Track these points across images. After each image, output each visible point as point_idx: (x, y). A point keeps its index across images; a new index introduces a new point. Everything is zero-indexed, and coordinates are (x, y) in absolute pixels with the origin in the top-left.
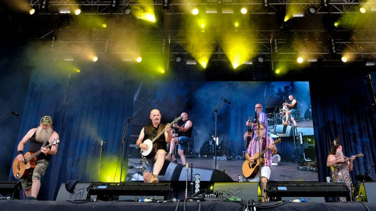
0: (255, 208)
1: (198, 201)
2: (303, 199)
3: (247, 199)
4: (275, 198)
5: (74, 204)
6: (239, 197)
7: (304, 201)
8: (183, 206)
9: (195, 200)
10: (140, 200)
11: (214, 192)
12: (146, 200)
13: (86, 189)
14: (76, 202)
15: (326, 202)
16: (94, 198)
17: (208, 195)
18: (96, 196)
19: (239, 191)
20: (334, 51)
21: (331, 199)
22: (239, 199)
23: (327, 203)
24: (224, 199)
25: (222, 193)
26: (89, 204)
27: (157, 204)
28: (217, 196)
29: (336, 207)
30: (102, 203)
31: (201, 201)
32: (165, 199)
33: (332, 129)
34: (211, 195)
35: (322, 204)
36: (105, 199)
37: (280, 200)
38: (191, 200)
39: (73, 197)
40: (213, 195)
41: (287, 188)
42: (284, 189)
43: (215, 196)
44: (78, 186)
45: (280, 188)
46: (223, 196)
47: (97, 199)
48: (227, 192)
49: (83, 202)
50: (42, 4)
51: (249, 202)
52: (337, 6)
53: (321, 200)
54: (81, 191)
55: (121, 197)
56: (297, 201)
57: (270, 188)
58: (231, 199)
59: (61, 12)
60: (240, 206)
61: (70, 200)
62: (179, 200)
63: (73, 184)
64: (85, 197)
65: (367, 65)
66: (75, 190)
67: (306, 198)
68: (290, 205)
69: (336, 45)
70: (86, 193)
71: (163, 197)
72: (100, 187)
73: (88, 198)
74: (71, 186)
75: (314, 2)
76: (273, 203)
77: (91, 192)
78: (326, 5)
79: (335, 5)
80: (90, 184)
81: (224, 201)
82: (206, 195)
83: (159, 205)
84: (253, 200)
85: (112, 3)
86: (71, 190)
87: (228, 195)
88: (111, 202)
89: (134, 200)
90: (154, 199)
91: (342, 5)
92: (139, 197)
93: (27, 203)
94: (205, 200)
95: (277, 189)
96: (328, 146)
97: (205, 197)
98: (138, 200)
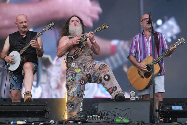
1: (79, 123)
3: (135, 120)
4: (170, 119)
6: (127, 119)
10: (12, 123)
11: (98, 112)
12: (19, 122)
17: (91, 117)
19: (128, 111)
22: (126, 121)
24: (110, 120)
25: (107, 114)
28: (101, 117)
31: (83, 123)
32: (41, 122)
34: (94, 116)
37: (176, 121)
38: (71, 122)
40: (96, 116)
41: (183, 107)
42: (180, 108)
43: (99, 117)
45: (175, 108)
46: (109, 117)
48: (113, 113)
57: (162, 107)
58: (118, 120)
62: (57, 122)
71: (38, 119)
81: (109, 122)
82: (88, 116)
84: (143, 122)
87: (114, 115)
89: (5, 122)
90: (28, 120)
92: (10, 119)
94: (87, 122)
95: (171, 108)
97: (87, 118)
98: (10, 123)
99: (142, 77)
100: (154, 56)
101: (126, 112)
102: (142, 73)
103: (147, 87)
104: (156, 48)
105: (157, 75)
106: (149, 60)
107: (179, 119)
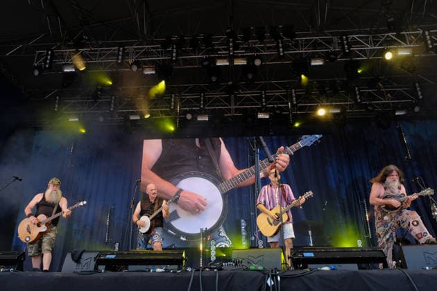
0: (279, 278)
1: (215, 270)
2: (333, 266)
3: (269, 268)
4: (301, 266)
5: (81, 276)
6: (260, 265)
7: (333, 269)
8: (199, 277)
9: (211, 269)
10: (151, 271)
11: (233, 260)
12: (159, 270)
13: (93, 259)
14: (83, 273)
15: (359, 269)
16: (102, 268)
17: (226, 264)
18: (104, 266)
19: (262, 257)
20: (359, 100)
21: (364, 265)
22: (260, 268)
23: (361, 271)
24: (244, 267)
25: (242, 261)
26: (96, 275)
27: (170, 275)
28: (236, 265)
29: (372, 275)
30: (111, 274)
31: (219, 270)
32: (179, 269)
33: (361, 186)
34: (229, 263)
35: (355, 273)
36: (114, 270)
37: (307, 267)
38: (207, 269)
39: (80, 268)
40: (231, 263)
41: (315, 254)
42: (312, 255)
43: (234, 264)
44: (85, 256)
45: (307, 255)
46: (243, 264)
47: (106, 269)
48: (247, 260)
49: (90, 273)
50: (46, 63)
51: (272, 271)
52: (360, 51)
53: (354, 267)
54: (87, 261)
55: (131, 268)
56: (326, 268)
57: (294, 254)
58: (252, 267)
59: (65, 71)
60: (262, 275)
61: (76, 271)
62: (194, 270)
63: (79, 253)
64: (92, 268)
65: (397, 114)
66: (82, 260)
67: (336, 265)
68: (318, 273)
69: (361, 94)
70: (93, 264)
71: (176, 267)
72: (108, 256)
73: (96, 268)
74: (77, 256)
75: (334, 48)
76: (299, 272)
77: (99, 262)
78: (347, 51)
79: (358, 50)
80: (98, 253)
81: (244, 269)
82: (224, 264)
83: (173, 275)
84: (276, 269)
85: (118, 59)
86: (77, 260)
87: (248, 263)
88: (120, 273)
89: (145, 270)
90: (167, 268)
91: (365, 50)
92: (150, 267)
93: (30, 275)
94: (222, 270)
95: (303, 255)
96: (357, 206)
97: (222, 266)
98: (149, 271)
99: (271, 224)
100: (281, 205)
101: (259, 259)
102: (271, 221)
103: (275, 234)
104: (283, 199)
105: (286, 223)
106: (277, 210)
107: (310, 266)
